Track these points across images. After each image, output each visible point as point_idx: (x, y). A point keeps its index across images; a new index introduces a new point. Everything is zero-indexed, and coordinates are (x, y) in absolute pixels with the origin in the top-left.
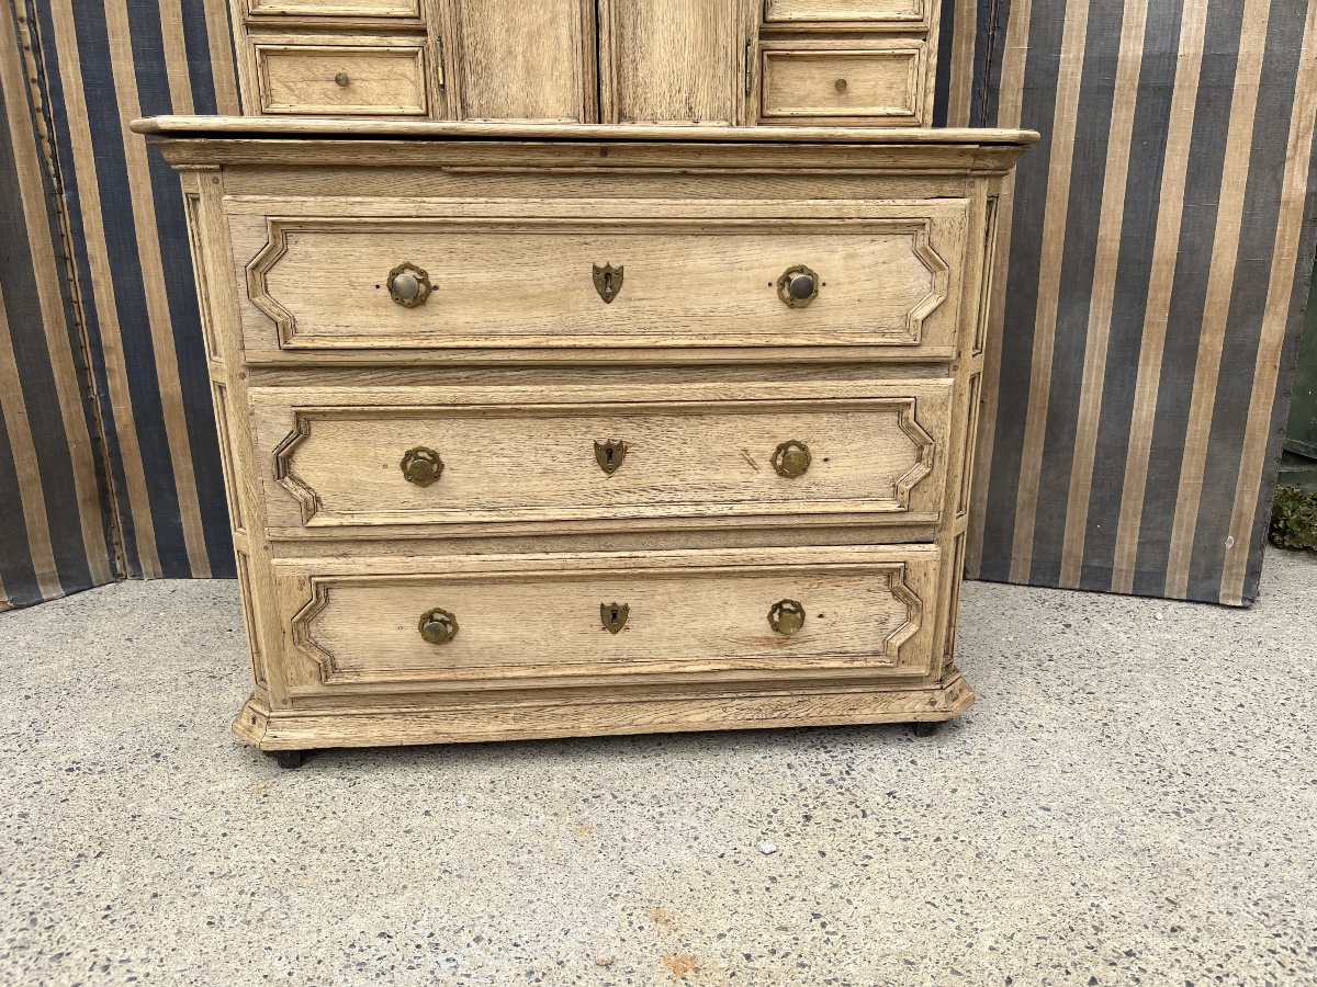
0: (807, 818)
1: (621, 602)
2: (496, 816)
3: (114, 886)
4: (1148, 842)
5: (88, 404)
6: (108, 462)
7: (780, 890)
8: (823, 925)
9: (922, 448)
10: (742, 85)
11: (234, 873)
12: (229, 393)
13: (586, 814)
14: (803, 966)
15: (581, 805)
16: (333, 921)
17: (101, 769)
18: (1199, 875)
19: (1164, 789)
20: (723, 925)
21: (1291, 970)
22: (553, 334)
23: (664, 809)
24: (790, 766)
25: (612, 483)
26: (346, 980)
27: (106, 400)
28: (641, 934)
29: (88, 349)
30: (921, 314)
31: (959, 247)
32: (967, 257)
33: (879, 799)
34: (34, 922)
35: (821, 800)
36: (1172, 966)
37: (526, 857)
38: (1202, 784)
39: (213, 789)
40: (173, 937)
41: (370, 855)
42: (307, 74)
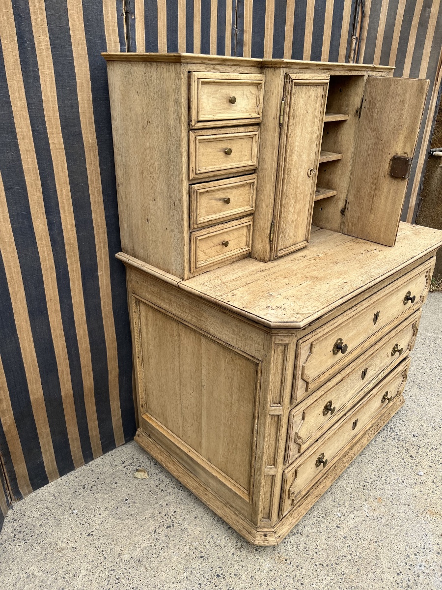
0: (412, 457)
1: (357, 419)
2: (355, 513)
9: (415, 332)
13: (371, 494)
15: (365, 492)
22: (364, 342)
23: (384, 478)
25: (363, 382)
30: (424, 294)
33: (414, 439)
35: (406, 448)
37: (383, 521)
39: (265, 572)
41: (351, 554)
42: (211, 244)
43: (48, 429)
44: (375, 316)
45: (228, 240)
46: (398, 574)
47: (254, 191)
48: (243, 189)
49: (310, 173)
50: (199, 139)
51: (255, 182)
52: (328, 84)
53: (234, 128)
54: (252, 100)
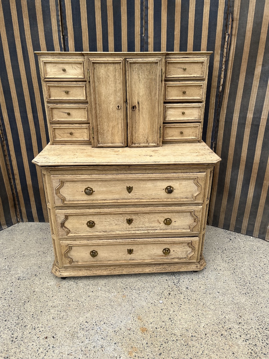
0: (169, 294)
1: (132, 249)
2: (106, 293)
3: (33, 309)
4: (238, 301)
5: (11, 186)
6: (16, 198)
7: (163, 312)
8: (171, 321)
9: (195, 220)
10: (159, 136)
11: (56, 306)
12: (51, 211)
13: (124, 292)
14: (167, 330)
15: (124, 290)
16: (76, 318)
17: (25, 279)
18: (247, 310)
19: (244, 287)
20: (151, 321)
21: (261, 333)
22: (118, 199)
23: (140, 291)
24: (166, 280)
25: (130, 226)
26: (80, 332)
27: (15, 185)
28: (136, 322)
29: (11, 174)
30: (195, 195)
31: (203, 182)
32: (205, 184)
33: (184, 289)
34: (19, 318)
35: (172, 289)
36: (238, 331)
37: (113, 303)
38: (252, 286)
39: (48, 284)
40: (46, 322)
41: (82, 302)
42: (63, 132)
43: (34, 199)
44: (128, 188)
45: (74, 132)
46: (86, 322)
47: (86, 112)
48: (80, 110)
49: (118, 107)
50: (48, 86)
51: (86, 108)
52: (122, 63)
53: (70, 82)
54: (79, 70)
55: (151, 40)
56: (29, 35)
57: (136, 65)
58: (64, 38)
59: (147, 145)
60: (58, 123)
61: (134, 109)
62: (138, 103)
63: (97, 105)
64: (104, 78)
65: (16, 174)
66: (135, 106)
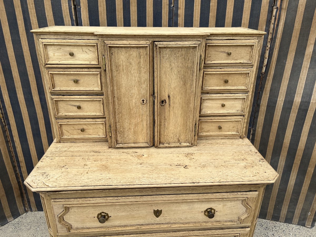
5: (16, 175)
6: (22, 186)
10: (193, 135)
22: (142, 225)
27: (21, 173)
29: (16, 162)
30: (243, 218)
31: (254, 203)
42: (72, 128)
44: (156, 212)
45: (87, 128)
47: (102, 106)
48: (94, 103)
49: (142, 102)
50: (50, 73)
51: (102, 100)
52: (148, 47)
53: (80, 69)
54: (91, 54)
55: (181, 12)
56: (32, 4)
57: (168, 50)
58: (75, 8)
59: (178, 144)
60: (67, 118)
61: (163, 103)
62: (169, 97)
63: (116, 99)
64: (125, 67)
65: (21, 162)
66: (165, 100)
